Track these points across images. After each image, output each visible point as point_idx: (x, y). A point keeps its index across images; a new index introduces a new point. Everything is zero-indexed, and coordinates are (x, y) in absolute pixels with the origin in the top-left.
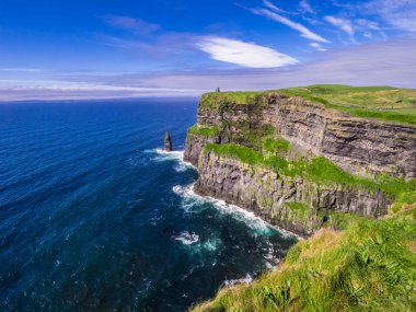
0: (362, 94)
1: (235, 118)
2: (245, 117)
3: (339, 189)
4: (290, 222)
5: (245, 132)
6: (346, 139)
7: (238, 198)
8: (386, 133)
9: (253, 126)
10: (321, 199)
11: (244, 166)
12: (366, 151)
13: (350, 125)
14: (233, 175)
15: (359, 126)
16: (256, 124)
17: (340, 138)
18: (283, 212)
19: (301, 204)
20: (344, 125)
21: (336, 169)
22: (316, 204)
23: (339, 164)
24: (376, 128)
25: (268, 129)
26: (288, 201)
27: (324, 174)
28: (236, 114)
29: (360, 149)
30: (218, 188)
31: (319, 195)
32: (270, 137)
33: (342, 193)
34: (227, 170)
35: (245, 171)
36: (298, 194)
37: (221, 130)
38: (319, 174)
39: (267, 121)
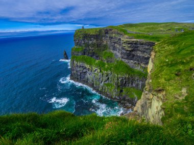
0: (151, 26)
1: (90, 42)
2: (95, 41)
3: (127, 77)
4: (106, 93)
5: (95, 49)
6: (130, 51)
7: (87, 82)
8: (147, 47)
9: (99, 46)
10: (119, 82)
11: (88, 66)
12: (140, 57)
13: (131, 43)
14: (84, 71)
15: (135, 44)
16: (100, 45)
17: (127, 50)
18: (104, 88)
19: (111, 84)
20: (129, 44)
21: (127, 67)
22: (117, 84)
23: (128, 64)
24: (142, 44)
25: (105, 47)
26: (106, 83)
27: (121, 70)
28: (91, 40)
29: (137, 56)
30: (79, 77)
31: (118, 79)
32: (106, 51)
33: (129, 78)
34: (81, 69)
35: (89, 69)
36: (110, 79)
37: (84, 48)
38: (118, 69)
39: (105, 43)
